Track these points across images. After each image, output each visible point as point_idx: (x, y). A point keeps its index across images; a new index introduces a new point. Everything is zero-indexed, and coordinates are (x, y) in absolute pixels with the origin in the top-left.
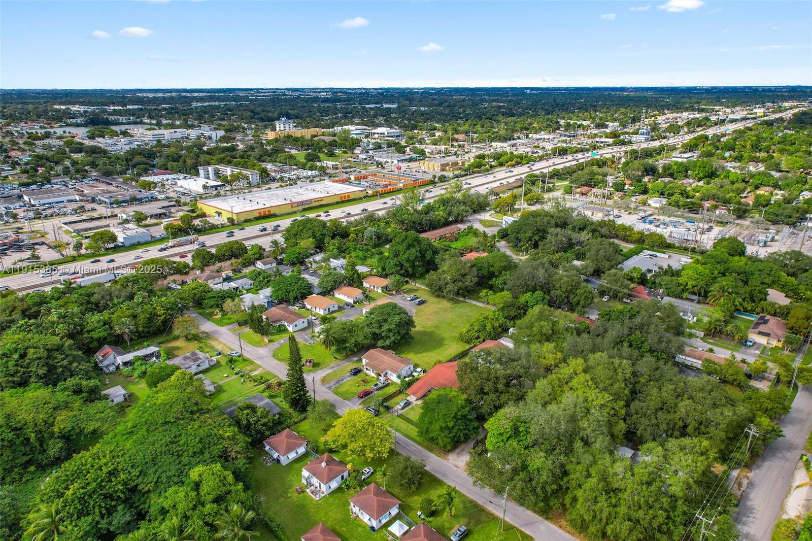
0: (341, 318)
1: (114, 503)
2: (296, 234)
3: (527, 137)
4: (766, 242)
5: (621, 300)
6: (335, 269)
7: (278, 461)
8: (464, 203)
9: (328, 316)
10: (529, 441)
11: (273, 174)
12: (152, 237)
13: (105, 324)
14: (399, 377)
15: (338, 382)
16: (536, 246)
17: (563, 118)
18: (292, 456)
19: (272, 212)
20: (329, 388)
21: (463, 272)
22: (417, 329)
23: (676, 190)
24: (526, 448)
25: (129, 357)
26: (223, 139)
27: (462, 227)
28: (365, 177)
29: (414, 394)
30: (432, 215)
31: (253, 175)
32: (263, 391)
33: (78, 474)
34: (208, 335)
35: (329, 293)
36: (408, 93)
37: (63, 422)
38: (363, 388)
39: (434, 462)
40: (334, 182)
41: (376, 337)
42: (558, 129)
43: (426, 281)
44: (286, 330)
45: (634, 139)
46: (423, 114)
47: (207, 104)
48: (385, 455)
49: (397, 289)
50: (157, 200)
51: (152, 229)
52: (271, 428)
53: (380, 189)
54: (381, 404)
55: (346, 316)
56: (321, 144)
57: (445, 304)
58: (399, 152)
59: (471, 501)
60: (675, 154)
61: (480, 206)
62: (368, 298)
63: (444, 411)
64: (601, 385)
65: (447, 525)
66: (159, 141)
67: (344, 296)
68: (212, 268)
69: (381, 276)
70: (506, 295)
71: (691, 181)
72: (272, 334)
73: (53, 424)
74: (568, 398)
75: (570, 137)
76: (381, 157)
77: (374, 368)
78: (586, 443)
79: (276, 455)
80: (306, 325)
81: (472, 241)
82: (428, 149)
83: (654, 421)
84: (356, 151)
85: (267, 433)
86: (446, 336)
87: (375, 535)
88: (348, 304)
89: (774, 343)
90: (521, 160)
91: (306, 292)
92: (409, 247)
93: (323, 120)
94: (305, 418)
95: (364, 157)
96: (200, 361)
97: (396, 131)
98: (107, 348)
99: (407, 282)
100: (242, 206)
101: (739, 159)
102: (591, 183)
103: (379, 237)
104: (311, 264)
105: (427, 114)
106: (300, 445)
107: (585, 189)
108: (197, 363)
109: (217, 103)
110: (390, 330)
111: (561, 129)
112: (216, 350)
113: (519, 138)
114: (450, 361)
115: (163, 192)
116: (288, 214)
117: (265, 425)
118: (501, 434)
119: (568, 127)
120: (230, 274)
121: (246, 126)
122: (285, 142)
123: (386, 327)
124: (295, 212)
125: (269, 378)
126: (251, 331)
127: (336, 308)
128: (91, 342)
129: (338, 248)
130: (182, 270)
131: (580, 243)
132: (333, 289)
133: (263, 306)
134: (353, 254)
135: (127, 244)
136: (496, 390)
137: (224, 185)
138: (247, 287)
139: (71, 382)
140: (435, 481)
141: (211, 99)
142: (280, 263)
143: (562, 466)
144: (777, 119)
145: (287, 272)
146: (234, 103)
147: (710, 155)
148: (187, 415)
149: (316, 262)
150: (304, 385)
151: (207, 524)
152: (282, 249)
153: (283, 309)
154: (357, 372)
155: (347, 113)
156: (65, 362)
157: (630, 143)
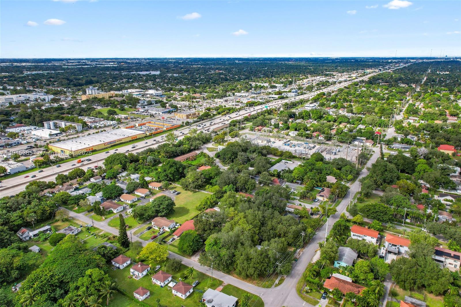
0: (140, 204)
1: (54, 288)
2: (111, 163)
3: (234, 94)
4: (335, 153)
5: (268, 185)
6: (134, 180)
7: (119, 268)
8: (199, 139)
9: (133, 204)
10: (221, 246)
11: (89, 124)
12: (27, 168)
13: (20, 217)
14: (169, 228)
15: (141, 233)
16: (233, 161)
17: (254, 82)
18: (125, 265)
19: (94, 149)
20: (138, 236)
21: (197, 178)
22: (176, 207)
23: (302, 127)
24: (220, 248)
25: (36, 232)
26: (54, 101)
27: (198, 152)
28: (144, 124)
29: (176, 235)
30: (182, 147)
31: (78, 127)
32: (106, 241)
33: (37, 278)
34: (73, 218)
35: (132, 192)
36: (166, 62)
37: (17, 262)
38: (153, 235)
39: (186, 260)
40: (126, 128)
41: (157, 212)
42: (251, 89)
43: (180, 183)
44: (113, 212)
45: (289, 95)
46: (176, 79)
47: (34, 73)
48: (165, 259)
49: (166, 188)
50: (21, 144)
51: (25, 163)
52: (113, 255)
53: (153, 132)
54: (162, 241)
55: (142, 203)
56: (116, 103)
57: (189, 193)
58: (163, 107)
59: (200, 273)
60: (307, 104)
61: (207, 140)
62: (152, 193)
63: (188, 239)
64: (250, 222)
65: (191, 282)
66: (10, 103)
67: (140, 193)
68: (67, 183)
69: (157, 182)
70: (217, 187)
71: (311, 121)
72: (106, 215)
73: (12, 263)
74: (237, 229)
75: (257, 94)
76: (152, 110)
77: (157, 226)
78: (242, 244)
79: (118, 265)
80: (122, 209)
81: (203, 160)
82: (179, 104)
83: (268, 234)
84: (137, 107)
85: (112, 257)
86: (190, 209)
87: (163, 289)
88: (142, 197)
89: (326, 199)
90: (230, 111)
91: (120, 193)
92: (171, 166)
93: (114, 84)
94: (129, 250)
95: (143, 111)
96: (73, 231)
97: (160, 92)
98: (23, 229)
99: (171, 184)
100: (76, 146)
101: (336, 107)
102: (263, 124)
103: (155, 161)
104: (121, 178)
105: (178, 79)
106: (127, 260)
107: (260, 127)
108: (72, 231)
109: (41, 72)
110: (164, 208)
111: (253, 89)
112: (79, 225)
113: (229, 96)
114: (192, 219)
115: (24, 139)
116: (103, 149)
117: (111, 254)
118: (210, 244)
119: (256, 87)
120: (78, 186)
121: (65, 90)
122: (93, 102)
123: (162, 207)
124: (107, 148)
125: (108, 235)
126: (95, 215)
127: (136, 200)
128: (14, 227)
129: (134, 168)
130: (51, 186)
131: (253, 159)
132: (134, 190)
133: (99, 202)
134: (142, 171)
135: (12, 173)
136: (210, 229)
137: (61, 133)
138: (89, 192)
139: (14, 245)
140: (186, 267)
141: (36, 68)
142: (103, 178)
143: (233, 253)
144: (360, 81)
145: (108, 182)
146: (53, 72)
147: (323, 105)
148: (78, 252)
149: (123, 177)
150: (127, 235)
151: (96, 289)
152: (104, 170)
153: (110, 202)
154: (150, 228)
155: (128, 79)
156: (8, 237)
157: (287, 97)
